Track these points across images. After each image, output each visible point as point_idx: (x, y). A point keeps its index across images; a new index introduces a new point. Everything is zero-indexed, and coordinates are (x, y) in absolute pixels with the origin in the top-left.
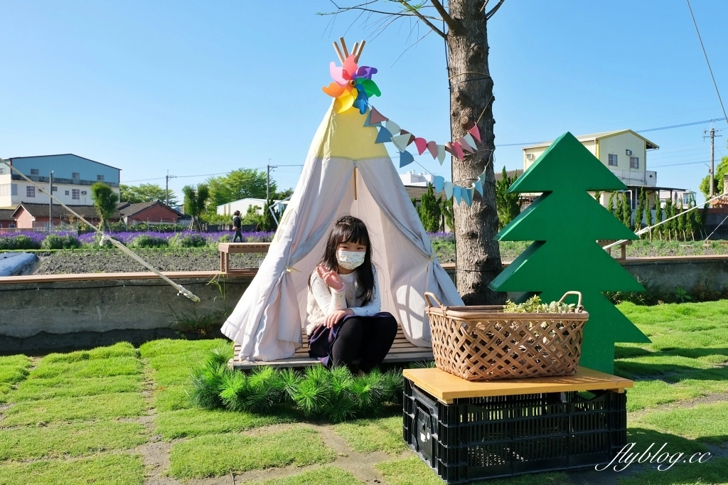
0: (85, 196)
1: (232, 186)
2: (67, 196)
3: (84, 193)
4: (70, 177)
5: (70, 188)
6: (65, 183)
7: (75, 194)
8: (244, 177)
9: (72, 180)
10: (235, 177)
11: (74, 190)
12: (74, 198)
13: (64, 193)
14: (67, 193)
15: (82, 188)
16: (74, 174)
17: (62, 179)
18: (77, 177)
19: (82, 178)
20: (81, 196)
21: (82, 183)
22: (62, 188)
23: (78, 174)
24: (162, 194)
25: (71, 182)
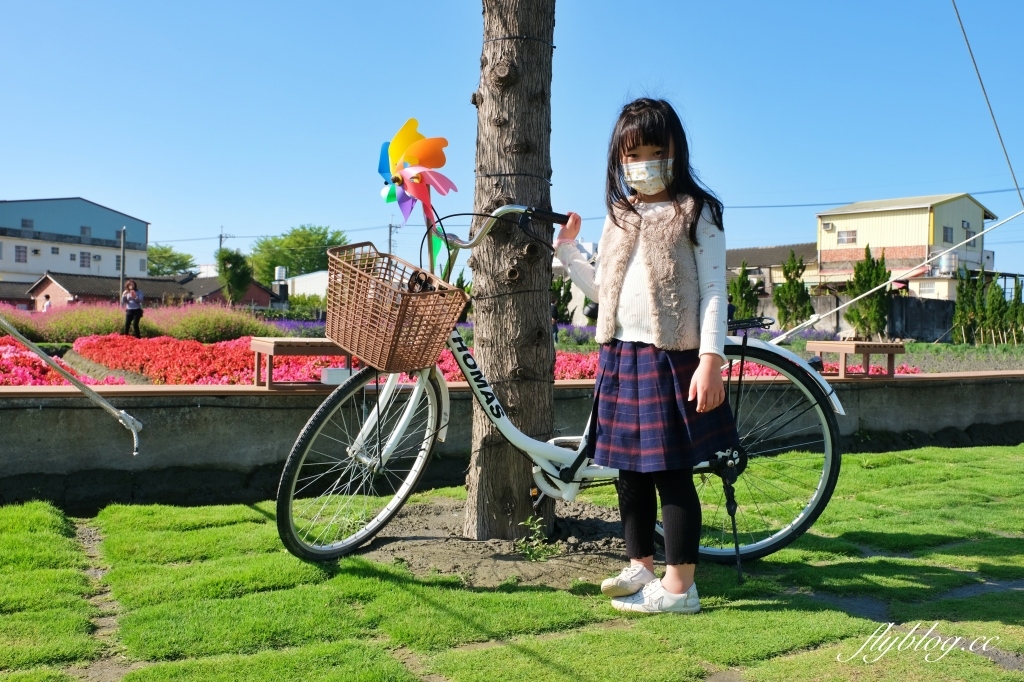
0: (98, 263)
1: (293, 252)
2: (73, 262)
3: (98, 258)
4: (77, 233)
5: (77, 250)
6: (71, 243)
7: (85, 259)
8: (311, 238)
9: (80, 238)
10: (299, 239)
11: (82, 253)
12: (82, 266)
13: (69, 257)
14: (73, 257)
15: (94, 251)
16: (83, 229)
17: (66, 236)
18: (87, 233)
19: (95, 234)
20: (93, 263)
21: (95, 242)
22: (66, 249)
23: (90, 228)
24: (176, 261)
25: (78, 241)
